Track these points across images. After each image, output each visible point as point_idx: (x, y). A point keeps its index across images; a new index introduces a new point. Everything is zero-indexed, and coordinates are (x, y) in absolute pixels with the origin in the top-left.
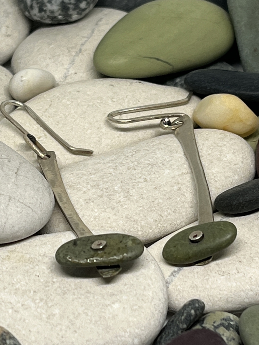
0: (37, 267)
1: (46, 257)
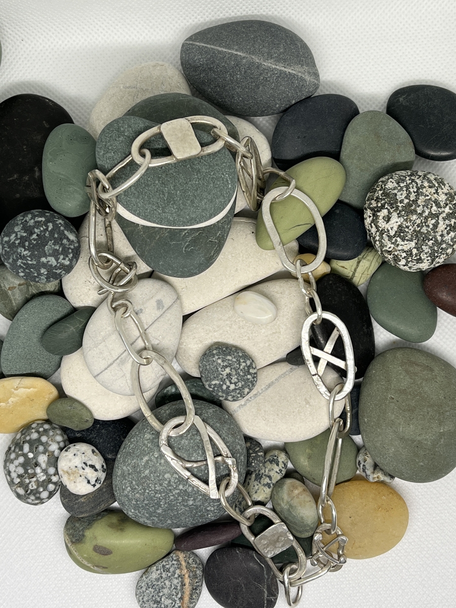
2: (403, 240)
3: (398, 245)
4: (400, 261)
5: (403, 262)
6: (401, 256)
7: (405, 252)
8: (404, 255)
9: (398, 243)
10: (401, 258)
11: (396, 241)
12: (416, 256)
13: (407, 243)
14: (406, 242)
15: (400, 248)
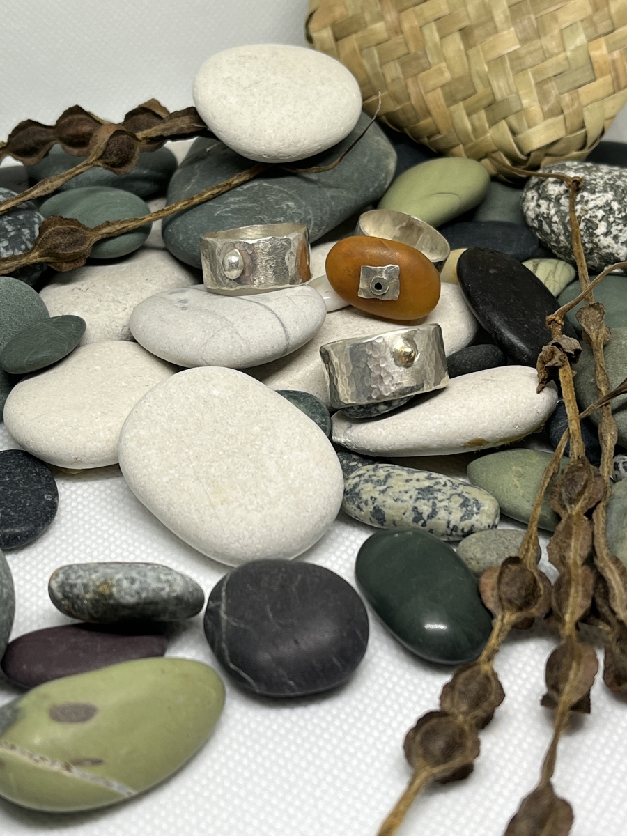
0: (217, 474)
1: (198, 477)
2: (593, 192)
3: (587, 202)
4: (597, 228)
5: (602, 228)
6: (596, 217)
7: (601, 208)
8: (600, 213)
9: (585, 199)
10: (597, 222)
11: (582, 197)
12: (620, 213)
13: (600, 195)
14: (597, 195)
15: (591, 205)
